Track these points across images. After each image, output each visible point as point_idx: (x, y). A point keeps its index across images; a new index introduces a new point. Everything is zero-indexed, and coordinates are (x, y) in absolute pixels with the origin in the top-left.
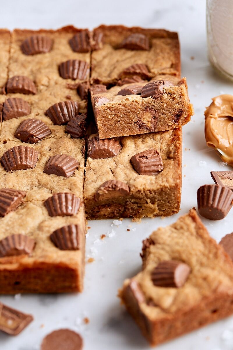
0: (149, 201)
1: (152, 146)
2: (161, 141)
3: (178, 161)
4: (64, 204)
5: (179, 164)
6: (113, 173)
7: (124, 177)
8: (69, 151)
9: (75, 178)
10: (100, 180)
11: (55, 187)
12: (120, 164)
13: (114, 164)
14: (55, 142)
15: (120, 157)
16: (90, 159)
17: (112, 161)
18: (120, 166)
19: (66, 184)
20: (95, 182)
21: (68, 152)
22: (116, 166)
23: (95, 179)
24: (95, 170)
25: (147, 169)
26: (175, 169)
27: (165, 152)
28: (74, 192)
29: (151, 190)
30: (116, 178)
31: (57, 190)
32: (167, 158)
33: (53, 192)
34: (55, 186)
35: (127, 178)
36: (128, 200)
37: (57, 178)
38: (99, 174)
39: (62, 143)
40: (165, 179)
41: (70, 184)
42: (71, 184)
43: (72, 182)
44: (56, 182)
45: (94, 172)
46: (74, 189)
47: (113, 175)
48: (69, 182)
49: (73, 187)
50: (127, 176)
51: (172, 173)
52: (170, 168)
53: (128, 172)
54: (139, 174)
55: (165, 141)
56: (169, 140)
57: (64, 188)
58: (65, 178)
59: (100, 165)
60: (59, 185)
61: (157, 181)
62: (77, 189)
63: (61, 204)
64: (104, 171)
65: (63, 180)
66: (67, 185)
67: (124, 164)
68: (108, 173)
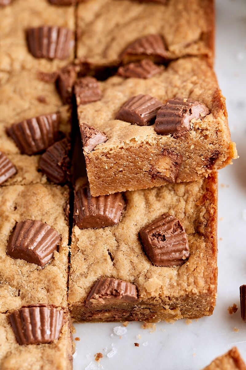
0: (167, 307)
1: (171, 206)
2: (185, 197)
3: (212, 245)
4: (39, 324)
5: (214, 251)
6: (112, 259)
7: (129, 269)
8: (44, 213)
9: (55, 268)
10: (93, 273)
11: (24, 285)
12: (123, 243)
13: (113, 242)
14: (23, 192)
15: (123, 228)
16: (76, 230)
17: (111, 235)
18: (124, 247)
19: (41, 280)
20: (86, 277)
21: (43, 215)
22: (117, 247)
23: (86, 270)
24: (85, 253)
25: (165, 258)
26: (207, 260)
27: (193, 220)
28: (53, 296)
29: (171, 297)
30: (118, 270)
31: (28, 290)
32: (194, 232)
33: (22, 293)
34: (24, 282)
35: (133, 271)
36: (136, 306)
37: (28, 266)
38: (91, 260)
39: (34, 199)
40: (192, 280)
41: (47, 280)
42: (49, 281)
43: (50, 277)
44: (26, 276)
45: (83, 256)
46: (54, 291)
47: (112, 263)
48: (46, 276)
49: (52, 285)
50: (134, 267)
51: (203, 268)
52: (199, 257)
53: (135, 260)
54: (153, 265)
55: (191, 199)
56: (198, 196)
57: (37, 287)
58: (40, 267)
59: (93, 243)
60: (30, 282)
61: (180, 282)
62: (59, 291)
63: (34, 325)
64: (99, 256)
65: (36, 272)
66: (42, 282)
67: (130, 244)
68: (105, 260)
